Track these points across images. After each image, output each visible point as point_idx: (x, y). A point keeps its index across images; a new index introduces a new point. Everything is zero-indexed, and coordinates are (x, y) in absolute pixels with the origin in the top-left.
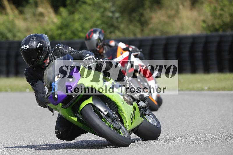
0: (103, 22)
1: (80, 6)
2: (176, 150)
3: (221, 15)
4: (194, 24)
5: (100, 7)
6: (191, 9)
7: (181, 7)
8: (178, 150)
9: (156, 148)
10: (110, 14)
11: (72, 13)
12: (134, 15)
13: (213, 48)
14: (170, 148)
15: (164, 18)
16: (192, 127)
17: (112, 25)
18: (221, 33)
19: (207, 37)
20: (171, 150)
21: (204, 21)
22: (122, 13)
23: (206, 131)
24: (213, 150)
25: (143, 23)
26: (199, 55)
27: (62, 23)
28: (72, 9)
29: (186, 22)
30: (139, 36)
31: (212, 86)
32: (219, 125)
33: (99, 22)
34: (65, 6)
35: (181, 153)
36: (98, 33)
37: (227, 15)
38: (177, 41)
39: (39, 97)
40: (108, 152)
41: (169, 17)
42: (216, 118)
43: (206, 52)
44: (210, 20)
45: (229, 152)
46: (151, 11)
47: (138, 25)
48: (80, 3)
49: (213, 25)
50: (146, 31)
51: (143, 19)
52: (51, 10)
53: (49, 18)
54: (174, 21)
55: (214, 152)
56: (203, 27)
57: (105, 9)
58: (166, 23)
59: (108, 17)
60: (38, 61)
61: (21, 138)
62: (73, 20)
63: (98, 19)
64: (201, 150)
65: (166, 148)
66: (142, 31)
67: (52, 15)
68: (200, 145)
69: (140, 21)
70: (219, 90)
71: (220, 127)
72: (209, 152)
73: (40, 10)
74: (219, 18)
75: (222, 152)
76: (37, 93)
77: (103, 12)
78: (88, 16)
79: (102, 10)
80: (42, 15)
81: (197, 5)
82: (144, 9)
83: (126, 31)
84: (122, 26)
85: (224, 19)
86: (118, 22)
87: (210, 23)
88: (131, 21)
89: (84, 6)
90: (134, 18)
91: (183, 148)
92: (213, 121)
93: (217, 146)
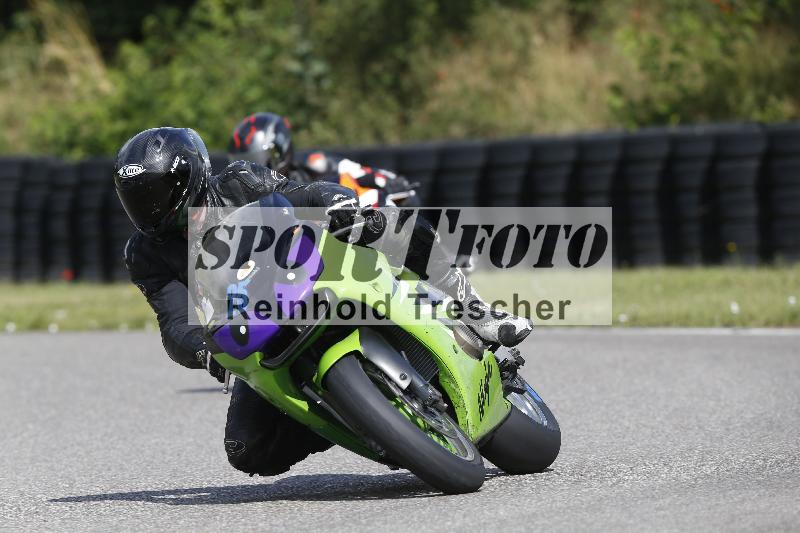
0: (271, 94)
1: (192, 37)
3: (673, 66)
4: (583, 98)
5: (259, 41)
6: (572, 48)
7: (537, 40)
9: (454, 521)
10: (294, 66)
11: (161, 61)
12: (376, 67)
13: (648, 179)
14: (503, 522)
15: (479, 80)
16: (576, 451)
17: (302, 103)
18: (674, 127)
19: (627, 143)
21: (616, 90)
22: (333, 60)
25: (408, 97)
27: (128, 97)
28: (163, 49)
29: (553, 91)
30: (393, 140)
31: (643, 312)
33: (254, 94)
34: (137, 38)
36: (271, 128)
37: (696, 67)
38: (524, 156)
39: (174, 335)
41: (497, 74)
42: (659, 419)
43: (622, 193)
44: (637, 83)
46: (434, 55)
47: (390, 101)
48: (190, 27)
49: (647, 101)
50: (418, 124)
51: (406, 82)
52: (89, 52)
53: (85, 77)
54: (512, 88)
56: (614, 110)
57: (278, 48)
58: (485, 95)
59: (288, 74)
60: (173, 217)
62: (168, 87)
63: (253, 82)
65: (489, 524)
66: (405, 121)
67: (96, 69)
69: (395, 88)
70: (667, 324)
73: (54, 50)
74: (667, 79)
76: (167, 321)
77: (270, 59)
78: (219, 72)
79: (266, 50)
80: (58, 67)
81: (593, 34)
82: (411, 49)
83: (350, 123)
84: (335, 106)
85: (686, 83)
86: (320, 92)
87: (638, 96)
88: (365, 89)
89: (205, 38)
90: (377, 77)
91: (546, 522)
92: (648, 431)
93: (664, 516)
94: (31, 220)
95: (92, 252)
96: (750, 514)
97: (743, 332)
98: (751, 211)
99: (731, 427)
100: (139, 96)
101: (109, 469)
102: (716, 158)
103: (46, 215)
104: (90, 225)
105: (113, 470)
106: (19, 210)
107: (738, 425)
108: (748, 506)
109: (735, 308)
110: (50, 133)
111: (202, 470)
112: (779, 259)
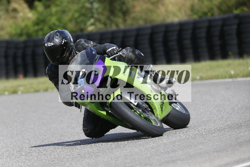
0: (82, 14)
2: (172, 146)
4: (180, 10)
8: (174, 146)
9: (150, 145)
10: (89, 6)
11: (47, 7)
13: (203, 34)
14: (165, 144)
15: (148, 6)
18: (209, 17)
20: (166, 147)
23: (202, 123)
24: (211, 143)
25: (125, 13)
26: (188, 43)
27: (38, 19)
28: (48, 3)
29: (171, 8)
30: (122, 27)
31: (204, 75)
32: (215, 116)
33: (77, 15)
35: (177, 149)
40: (99, 154)
42: (211, 109)
43: (194, 39)
45: (229, 145)
47: (120, 14)
50: (129, 21)
52: (25, 6)
55: (213, 145)
59: (87, 8)
61: (4, 145)
62: (51, 15)
63: (76, 11)
64: (198, 144)
65: (161, 145)
66: (125, 21)
68: (197, 139)
69: (121, 10)
70: (212, 79)
71: (216, 119)
72: (207, 146)
73: (14, 5)
75: (221, 144)
78: (66, 9)
80: (15, 10)
83: (108, 23)
86: (98, 13)
91: (179, 143)
92: (209, 113)
93: (216, 139)
94: (10, 59)
95: (30, 68)
96: (243, 136)
97: (236, 80)
98: (235, 41)
99: (234, 110)
100: (41, 18)
101: (41, 136)
102: (223, 25)
103: (15, 57)
104: (29, 60)
105: (42, 136)
106: (6, 56)
107: (236, 109)
108: (242, 134)
109: (232, 72)
110: (14, 32)
111: (70, 134)
112: (245, 56)
